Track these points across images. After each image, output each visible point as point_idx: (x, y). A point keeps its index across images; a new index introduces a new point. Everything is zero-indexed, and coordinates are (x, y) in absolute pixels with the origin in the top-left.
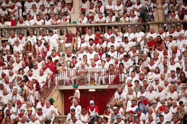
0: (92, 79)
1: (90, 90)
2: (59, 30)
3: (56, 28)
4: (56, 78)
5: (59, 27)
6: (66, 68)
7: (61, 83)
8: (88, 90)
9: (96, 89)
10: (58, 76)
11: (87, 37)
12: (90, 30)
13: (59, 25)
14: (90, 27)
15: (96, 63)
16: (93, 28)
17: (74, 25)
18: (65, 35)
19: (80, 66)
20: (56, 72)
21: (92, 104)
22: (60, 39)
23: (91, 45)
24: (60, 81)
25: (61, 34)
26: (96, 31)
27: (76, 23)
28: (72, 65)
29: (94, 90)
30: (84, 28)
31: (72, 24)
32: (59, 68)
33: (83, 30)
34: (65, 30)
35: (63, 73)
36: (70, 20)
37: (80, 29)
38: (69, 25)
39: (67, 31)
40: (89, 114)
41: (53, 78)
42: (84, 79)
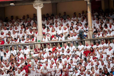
2: (30, 46)
4: (29, 75)
5: (30, 44)
16: (51, 44)
17: (39, 42)
19: (44, 68)
22: (30, 52)
23: (50, 54)
25: (31, 49)
26: (52, 46)
27: (40, 41)
34: (34, 46)
37: (43, 45)
38: (35, 43)
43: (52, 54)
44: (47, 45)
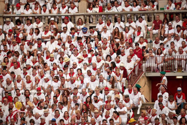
0: (180, 66)
1: (178, 77)
3: (143, 14)
4: (144, 65)
5: (147, 14)
6: (154, 54)
7: (149, 69)
8: (175, 77)
9: (183, 77)
10: (145, 63)
11: (174, 24)
12: (177, 17)
13: (147, 12)
14: (177, 14)
15: (184, 50)
16: (181, 15)
17: (162, 11)
18: (153, 21)
19: (167, 53)
20: (143, 59)
21: (180, 91)
22: (147, 26)
24: (147, 68)
25: (149, 20)
26: (183, 18)
27: (163, 9)
28: (159, 52)
29: (181, 77)
30: (171, 14)
31: (160, 11)
32: (146, 55)
33: (170, 17)
34: (153, 16)
35: (150, 60)
36: (157, 6)
37: (168, 15)
38: (156, 11)
39: (155, 17)
40: (176, 101)
41: (140, 65)
42: (171, 66)
43: (182, 31)
44: (175, 15)
